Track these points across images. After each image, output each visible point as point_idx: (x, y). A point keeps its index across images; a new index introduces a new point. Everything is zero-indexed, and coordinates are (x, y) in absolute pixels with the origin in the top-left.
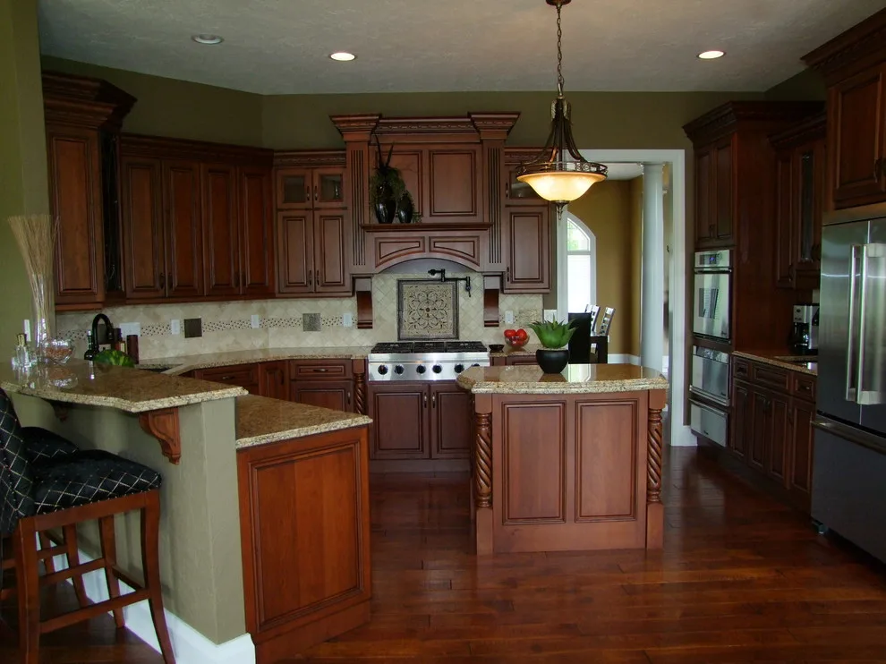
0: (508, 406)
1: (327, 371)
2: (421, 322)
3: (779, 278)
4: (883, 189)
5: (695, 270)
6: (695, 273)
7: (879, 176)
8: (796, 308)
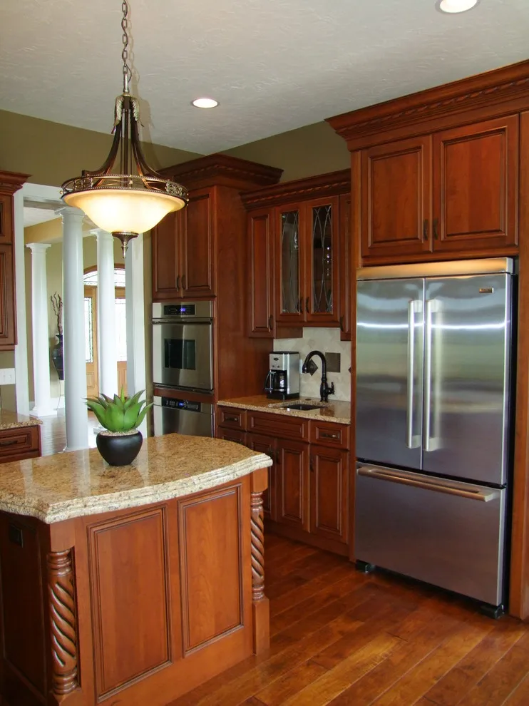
0: (94, 529)
3: (253, 329)
4: (431, 250)
5: (153, 320)
6: (154, 323)
7: (426, 238)
8: (272, 356)
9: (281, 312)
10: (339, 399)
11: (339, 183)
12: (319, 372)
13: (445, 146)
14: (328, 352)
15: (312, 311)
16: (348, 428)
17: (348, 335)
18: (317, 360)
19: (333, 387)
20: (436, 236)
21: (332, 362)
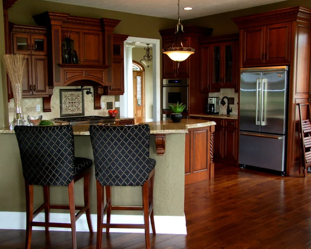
2: (70, 108)
3: (202, 89)
4: (264, 63)
5: (163, 85)
6: (164, 86)
7: (263, 59)
8: (209, 99)
9: (213, 83)
10: (233, 114)
11: (235, 37)
12: (226, 104)
13: (269, 30)
14: (230, 97)
15: (225, 82)
16: (237, 121)
17: (237, 91)
18: (226, 100)
19: (231, 109)
20: (266, 58)
21: (231, 101)
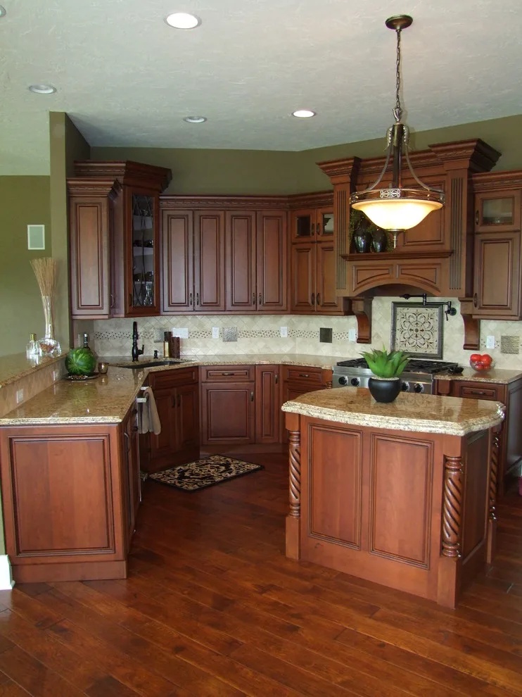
0: (313, 428)
1: (308, 377)
2: (411, 341)
